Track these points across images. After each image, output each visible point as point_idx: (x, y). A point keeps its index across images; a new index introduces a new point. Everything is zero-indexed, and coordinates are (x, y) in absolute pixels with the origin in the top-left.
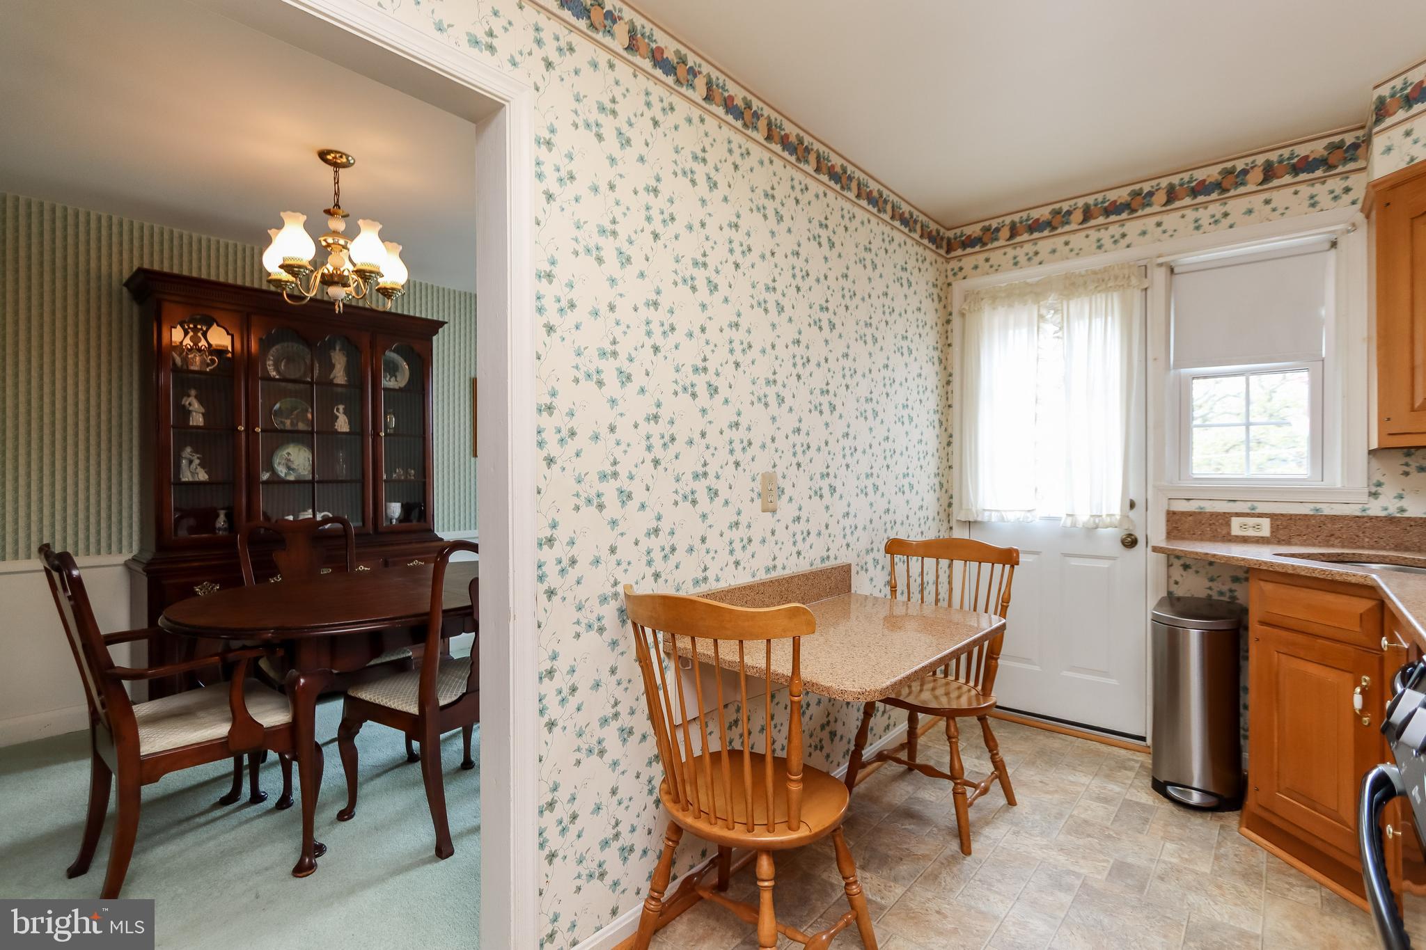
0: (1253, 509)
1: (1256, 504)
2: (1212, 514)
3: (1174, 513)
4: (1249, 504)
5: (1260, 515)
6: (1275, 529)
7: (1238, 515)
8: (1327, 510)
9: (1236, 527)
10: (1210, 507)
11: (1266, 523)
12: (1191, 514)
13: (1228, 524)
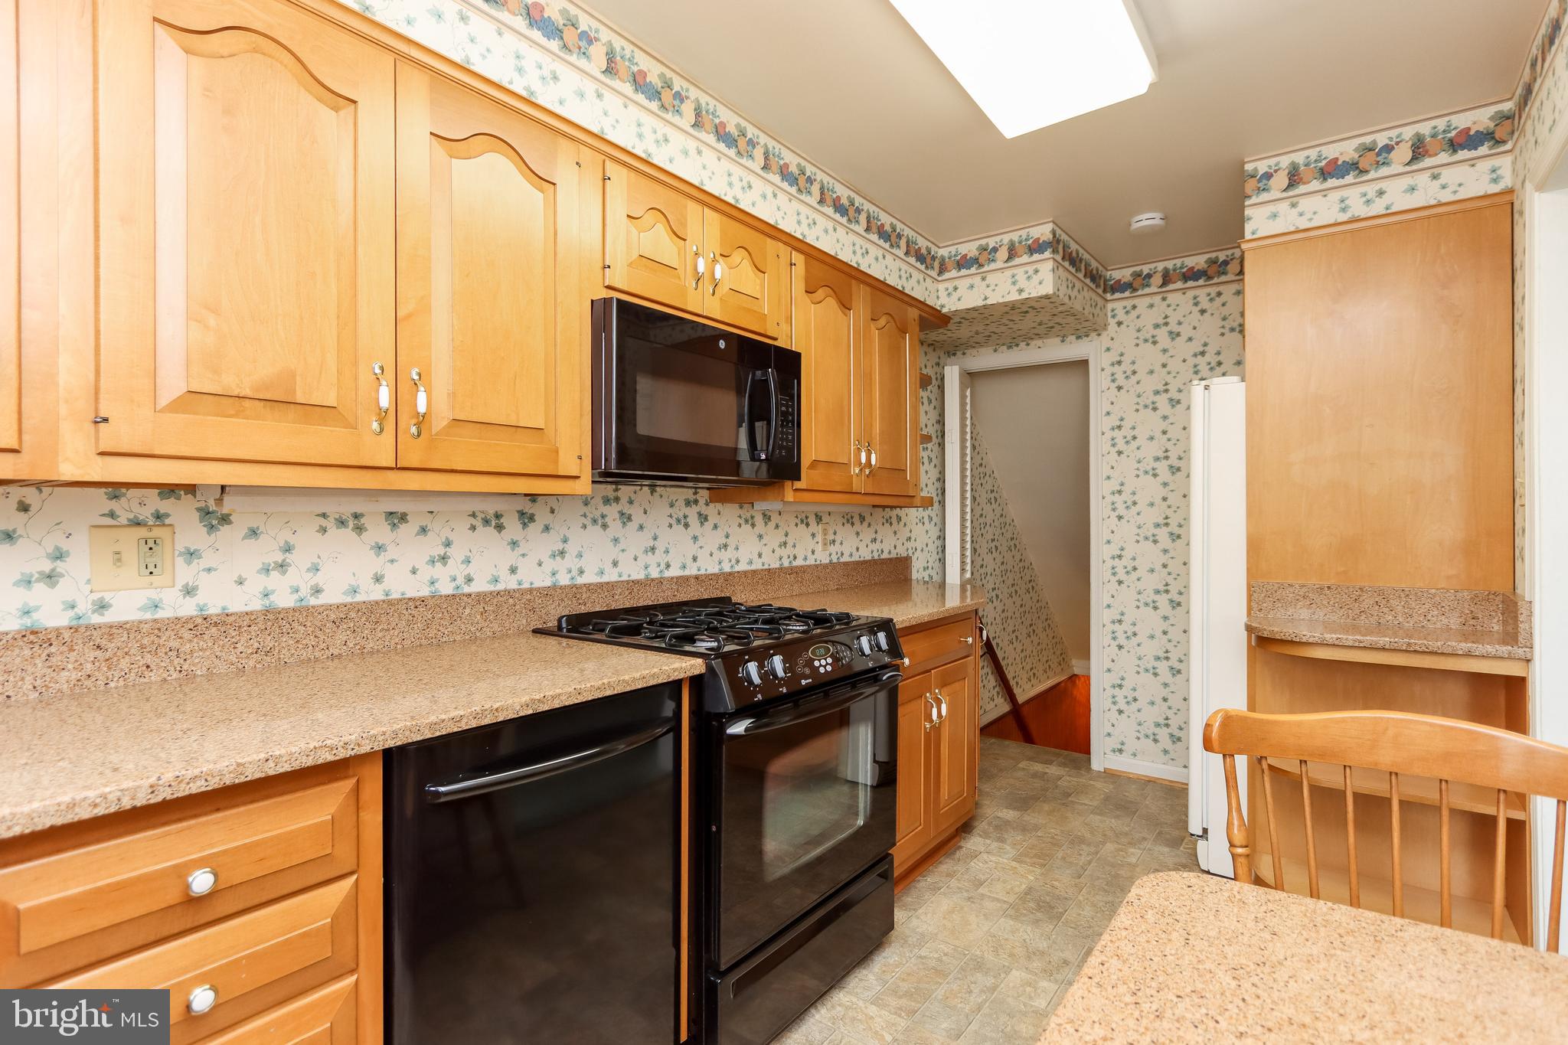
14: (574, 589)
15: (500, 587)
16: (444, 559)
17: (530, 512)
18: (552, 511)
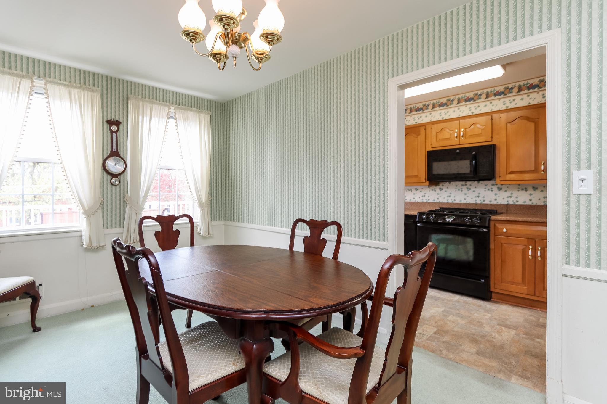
15: (435, 202)
16: (424, 196)
18: (447, 188)
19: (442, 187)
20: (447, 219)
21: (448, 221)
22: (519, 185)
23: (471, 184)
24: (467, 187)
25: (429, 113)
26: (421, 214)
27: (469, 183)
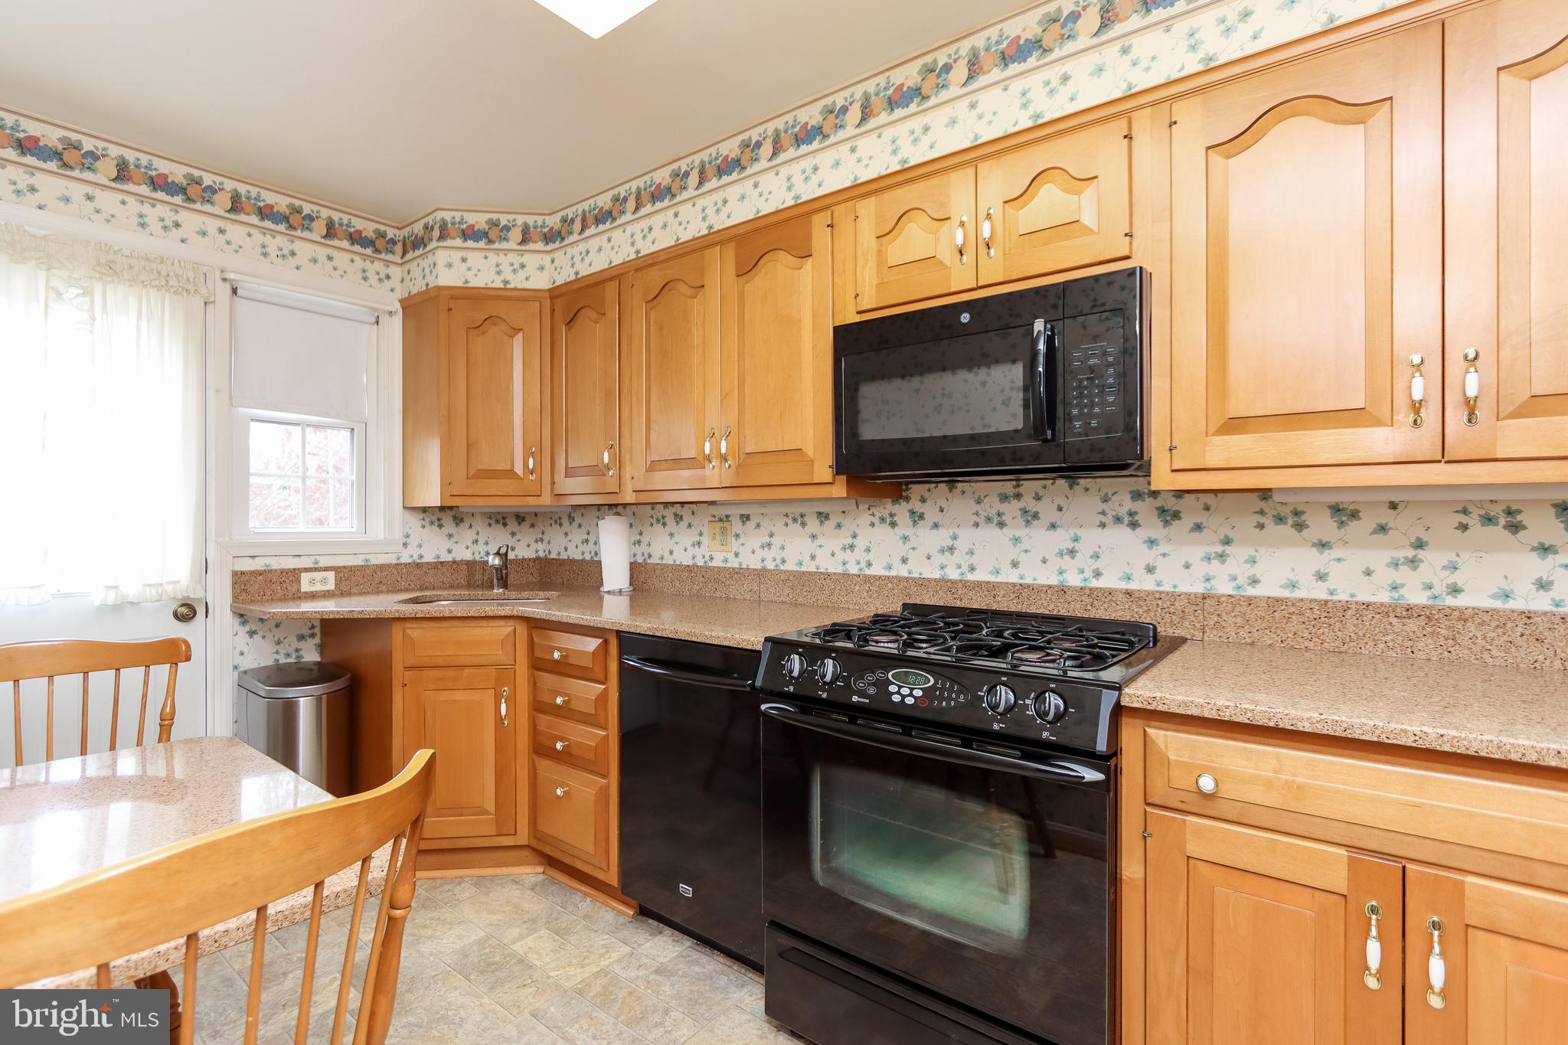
0: (316, 563)
1: (318, 558)
2: (282, 571)
3: (242, 573)
4: (313, 558)
5: (326, 569)
6: (339, 581)
7: (307, 570)
8: (376, 560)
9: (306, 584)
10: (276, 564)
11: (331, 575)
12: (260, 573)
13: (298, 581)
14: (949, 583)
16: (852, 547)
17: (920, 511)
18: (942, 510)
19: (918, 507)
20: (893, 688)
21: (896, 698)
22: (1265, 493)
23: (1041, 492)
24: (1021, 504)
25: (847, 146)
26: (781, 647)
27: (1030, 486)
